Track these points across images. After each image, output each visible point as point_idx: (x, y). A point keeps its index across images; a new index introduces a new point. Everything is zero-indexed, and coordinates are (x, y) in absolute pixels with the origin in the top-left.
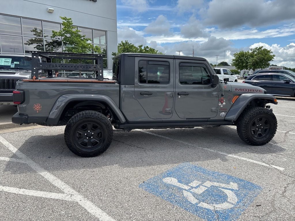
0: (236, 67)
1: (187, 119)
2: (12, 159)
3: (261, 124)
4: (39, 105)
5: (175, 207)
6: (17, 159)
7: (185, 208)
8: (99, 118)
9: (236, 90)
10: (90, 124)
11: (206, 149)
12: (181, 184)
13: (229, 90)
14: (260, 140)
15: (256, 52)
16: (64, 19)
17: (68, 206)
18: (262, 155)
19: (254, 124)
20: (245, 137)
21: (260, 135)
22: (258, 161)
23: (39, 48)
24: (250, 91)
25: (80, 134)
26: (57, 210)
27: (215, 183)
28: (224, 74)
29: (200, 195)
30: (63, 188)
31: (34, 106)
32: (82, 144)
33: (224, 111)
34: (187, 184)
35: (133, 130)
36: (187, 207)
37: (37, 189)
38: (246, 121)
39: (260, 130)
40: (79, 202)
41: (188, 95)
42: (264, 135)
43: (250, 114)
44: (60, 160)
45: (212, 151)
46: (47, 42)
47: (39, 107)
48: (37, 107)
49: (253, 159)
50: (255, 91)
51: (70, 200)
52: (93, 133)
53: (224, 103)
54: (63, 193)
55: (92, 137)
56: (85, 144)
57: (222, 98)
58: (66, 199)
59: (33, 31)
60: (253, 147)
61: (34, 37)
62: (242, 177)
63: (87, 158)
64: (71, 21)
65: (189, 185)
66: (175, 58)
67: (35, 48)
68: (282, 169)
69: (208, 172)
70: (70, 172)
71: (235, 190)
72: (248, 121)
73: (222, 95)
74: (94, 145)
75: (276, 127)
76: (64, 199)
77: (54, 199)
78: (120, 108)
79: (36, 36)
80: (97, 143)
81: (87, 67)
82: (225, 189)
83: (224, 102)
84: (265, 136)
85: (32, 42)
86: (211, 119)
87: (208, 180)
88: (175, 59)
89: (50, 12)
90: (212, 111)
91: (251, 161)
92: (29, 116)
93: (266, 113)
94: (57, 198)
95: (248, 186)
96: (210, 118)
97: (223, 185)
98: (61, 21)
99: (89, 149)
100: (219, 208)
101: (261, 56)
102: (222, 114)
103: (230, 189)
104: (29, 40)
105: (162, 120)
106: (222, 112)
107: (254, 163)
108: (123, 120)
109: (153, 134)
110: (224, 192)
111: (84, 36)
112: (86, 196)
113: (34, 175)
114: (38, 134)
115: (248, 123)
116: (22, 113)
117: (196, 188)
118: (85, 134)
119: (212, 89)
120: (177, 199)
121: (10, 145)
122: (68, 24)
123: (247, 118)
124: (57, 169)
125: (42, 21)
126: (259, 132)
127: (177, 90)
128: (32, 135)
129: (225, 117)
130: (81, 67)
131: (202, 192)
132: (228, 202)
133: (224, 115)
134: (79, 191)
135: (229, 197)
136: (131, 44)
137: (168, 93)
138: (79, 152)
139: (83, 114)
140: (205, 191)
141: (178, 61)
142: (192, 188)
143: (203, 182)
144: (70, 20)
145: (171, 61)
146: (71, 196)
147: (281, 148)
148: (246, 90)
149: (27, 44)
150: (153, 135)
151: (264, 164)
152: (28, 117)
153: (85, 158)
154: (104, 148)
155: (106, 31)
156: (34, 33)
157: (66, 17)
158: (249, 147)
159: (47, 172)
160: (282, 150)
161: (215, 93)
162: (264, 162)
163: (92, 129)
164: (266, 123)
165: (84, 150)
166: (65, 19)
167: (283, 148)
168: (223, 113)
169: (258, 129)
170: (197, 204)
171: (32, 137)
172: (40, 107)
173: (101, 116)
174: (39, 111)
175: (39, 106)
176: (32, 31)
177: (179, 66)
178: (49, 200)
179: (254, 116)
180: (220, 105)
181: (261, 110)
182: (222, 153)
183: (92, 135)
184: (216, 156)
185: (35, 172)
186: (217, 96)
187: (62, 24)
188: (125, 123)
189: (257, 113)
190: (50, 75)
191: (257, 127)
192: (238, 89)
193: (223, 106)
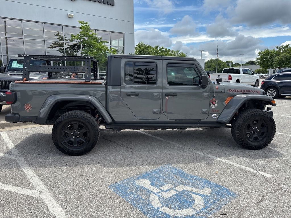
0: (260, 66)
1: (176, 120)
2: (5, 154)
3: (257, 127)
4: (29, 105)
5: (135, 210)
6: (10, 155)
7: (144, 212)
8: (84, 118)
9: (229, 91)
10: (76, 123)
11: (195, 151)
12: (152, 186)
13: (222, 91)
14: (256, 144)
15: (282, 50)
17: (34, 202)
18: (253, 160)
19: (249, 127)
20: (239, 140)
21: (256, 138)
22: (246, 166)
23: (61, 51)
24: (245, 92)
25: (67, 133)
26: (22, 205)
27: (188, 187)
28: (244, 73)
29: (166, 199)
30: (36, 185)
31: (25, 106)
32: (69, 143)
34: (158, 187)
35: (122, 130)
36: (147, 211)
37: (13, 185)
38: (239, 123)
39: (256, 133)
40: (45, 199)
41: (176, 96)
42: (260, 139)
43: (244, 116)
44: (48, 158)
45: (202, 153)
46: (68, 45)
48: (28, 107)
49: (241, 164)
50: (251, 92)
51: (38, 197)
52: (79, 133)
53: (216, 105)
54: (35, 189)
55: (78, 137)
56: (71, 143)
57: (214, 99)
58: (34, 196)
59: (57, 35)
60: (248, 152)
61: (57, 41)
62: (220, 183)
63: (73, 157)
64: (88, 25)
65: (160, 188)
66: (163, 58)
67: (57, 51)
68: (268, 176)
69: (187, 175)
70: (50, 169)
71: (206, 196)
72: (242, 123)
73: (214, 97)
74: (80, 144)
75: (274, 131)
76: (32, 195)
77: (23, 195)
78: (106, 109)
79: (59, 40)
80: (84, 142)
81: (75, 69)
82: (196, 194)
83: (216, 103)
84: (262, 140)
85: (55, 45)
86: (202, 120)
87: (182, 184)
88: (163, 60)
89: (70, 17)
90: (202, 112)
91: (239, 166)
92: (20, 115)
93: (263, 115)
94: (27, 194)
95: (222, 192)
96: (200, 120)
97: (195, 190)
98: (80, 25)
99: (75, 148)
100: (180, 214)
101: (288, 54)
102: (214, 116)
103: (201, 195)
104: (53, 44)
105: (149, 121)
106: (215, 113)
107: (240, 168)
108: (109, 120)
109: (149, 134)
110: (193, 198)
111: (100, 39)
112: (54, 194)
113: (17, 171)
114: (40, 132)
115: (241, 125)
117: (165, 191)
118: (71, 133)
119: (202, 90)
120: (140, 202)
121: (10, 141)
122: (85, 28)
123: (240, 121)
124: (41, 166)
125: (63, 26)
126: (255, 136)
127: (165, 91)
128: (34, 133)
129: (218, 119)
130: (69, 69)
131: (170, 196)
132: (192, 208)
133: (216, 117)
134: (49, 189)
135: (195, 203)
137: (155, 94)
138: (66, 151)
139: (69, 114)
140: (174, 195)
141: (165, 62)
142: (162, 191)
143: (176, 186)
145: (158, 62)
146: (40, 193)
147: (279, 153)
148: (241, 91)
149: (50, 48)
150: (148, 136)
151: (251, 170)
153: (71, 157)
156: (58, 37)
157: (83, 22)
158: (243, 151)
159: (29, 169)
160: (279, 155)
161: (205, 94)
162: (252, 168)
163: (78, 129)
164: (263, 126)
165: (70, 148)
166: (82, 23)
167: (281, 153)
169: (254, 132)
170: (158, 208)
171: (33, 134)
172: (30, 107)
173: (86, 116)
174: (29, 110)
176: (55, 35)
177: (167, 66)
178: (19, 195)
179: (248, 118)
180: (211, 106)
181: (256, 112)
182: (211, 157)
183: (78, 135)
184: (203, 159)
185: (20, 168)
186: (208, 97)
187: (80, 28)
188: (111, 123)
189: (251, 115)
190: (50, 77)
191: (253, 130)
192: (231, 90)
193: (215, 107)
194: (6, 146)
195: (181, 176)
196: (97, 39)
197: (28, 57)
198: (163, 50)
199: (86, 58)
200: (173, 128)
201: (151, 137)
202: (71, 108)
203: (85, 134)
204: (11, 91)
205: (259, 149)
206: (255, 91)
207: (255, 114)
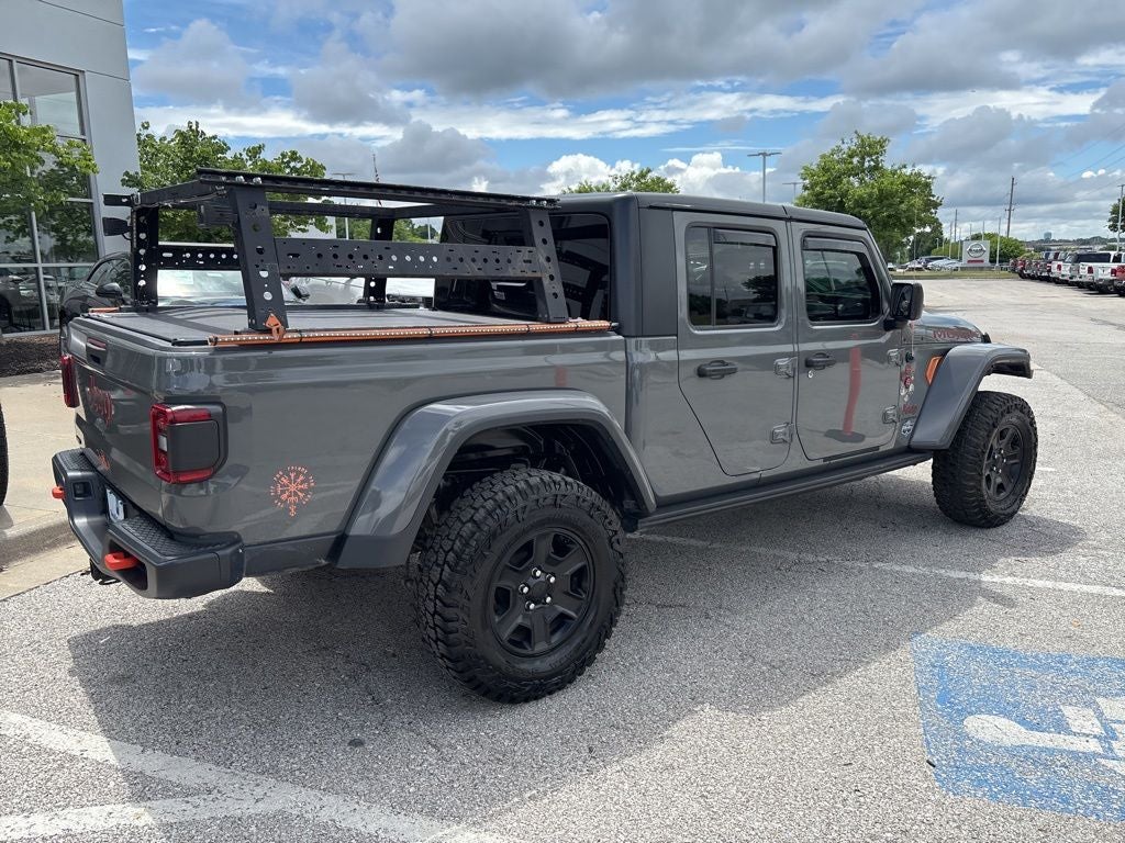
3: (1002, 452)
6: (197, 800)
9: (935, 336)
10: (548, 535)
14: (1002, 507)
21: (1001, 487)
31: (276, 483)
32: (514, 642)
33: (910, 416)
39: (1000, 471)
42: (1008, 488)
44: (433, 746)
47: (302, 482)
48: (293, 487)
52: (552, 580)
53: (911, 387)
55: (549, 600)
57: (909, 368)
73: (909, 359)
81: (498, 261)
83: (912, 382)
88: (790, 219)
90: (885, 420)
92: (249, 541)
96: (877, 448)
102: (906, 428)
118: (522, 587)
119: (888, 335)
126: (999, 480)
127: (803, 348)
129: (911, 435)
133: (908, 431)
137: (782, 362)
152: (246, 547)
159: (471, 835)
161: (893, 352)
163: (549, 560)
168: (908, 422)
169: (996, 469)
171: (77, 643)
172: (305, 486)
174: (299, 504)
175: (301, 478)
177: (804, 247)
180: (902, 394)
183: (549, 590)
191: (994, 462)
192: (938, 333)
193: (910, 396)
197: (257, 186)
205: (1007, 522)
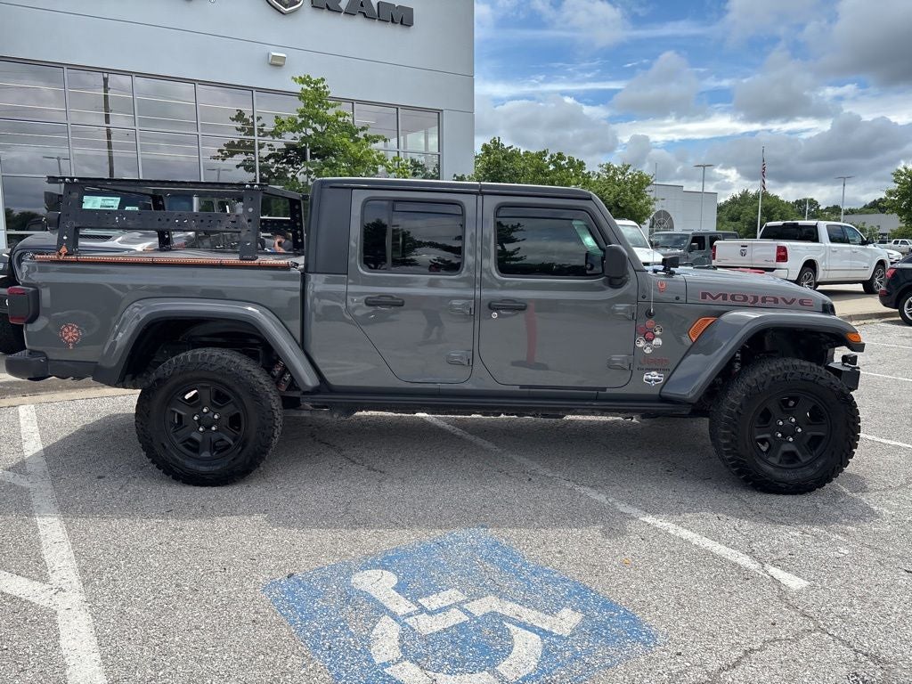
0: (900, 215)
1: (522, 387)
3: (793, 420)
4: (73, 327)
5: (311, 666)
6: (18, 476)
7: (338, 674)
8: (229, 371)
9: (704, 297)
10: (210, 388)
11: (582, 490)
12: (397, 594)
13: (677, 298)
14: (789, 476)
16: (303, 81)
17: (26, 619)
18: (765, 529)
19: (766, 416)
20: (730, 460)
21: (791, 457)
22: (733, 547)
24: (759, 303)
25: (180, 416)
27: (510, 605)
28: (833, 240)
29: (424, 638)
30: (56, 568)
31: (62, 331)
32: (187, 447)
33: (656, 367)
34: (414, 598)
35: (358, 414)
36: (346, 671)
38: (733, 405)
39: (791, 439)
40: (61, 612)
41: (522, 309)
42: (805, 459)
43: (749, 382)
44: (122, 488)
45: (601, 498)
46: (270, 149)
47: (75, 332)
48: (70, 334)
49: (718, 539)
51: (45, 603)
52: (216, 417)
53: (657, 341)
54: (46, 581)
55: (214, 428)
56: (194, 446)
57: (650, 323)
58: (36, 600)
60: (758, 500)
61: (236, 137)
62: (620, 598)
63: (198, 488)
64: (324, 87)
65: (420, 601)
66: (483, 191)
67: (238, 166)
68: (794, 583)
69: (523, 565)
70: (115, 523)
71: (558, 637)
72: (741, 406)
73: (649, 315)
74: (219, 452)
75: (856, 434)
76: (30, 599)
77: (6, 596)
78: (303, 345)
79: (243, 133)
80: (230, 445)
81: (210, 221)
82: (526, 628)
83: (658, 336)
84: (810, 464)
86: (608, 391)
87: (495, 593)
88: (483, 194)
89: (277, 64)
90: (611, 366)
91: (708, 544)
92: (50, 357)
93: (814, 381)
94: (17, 593)
95: (616, 627)
96: (604, 389)
97: (529, 615)
98: (298, 88)
99: (205, 462)
102: (650, 377)
103: (540, 631)
104: (224, 145)
105: (436, 386)
106: (654, 370)
107: (708, 553)
108: (310, 380)
110: (511, 639)
111: (363, 129)
112: (92, 600)
113: (20, 522)
115: (738, 412)
116: (34, 348)
117: (431, 613)
118: (194, 416)
119: (610, 293)
120: (340, 641)
121: (37, 435)
122: (315, 96)
123: (735, 396)
124: (92, 511)
125: (254, 91)
126: (786, 448)
127: (487, 294)
128: (113, 412)
129: (662, 388)
130: (194, 220)
131: (440, 628)
132: (493, 672)
133: (657, 381)
134: (87, 583)
135: (511, 656)
136: (510, 147)
137: (455, 302)
138: (176, 469)
139: (185, 358)
140: (453, 627)
141: (490, 203)
142: (422, 610)
143: (472, 598)
144: (321, 85)
145: (468, 201)
146: (55, 594)
147: (867, 508)
151: (745, 561)
152: (47, 359)
153: (191, 488)
154: (248, 462)
155: (439, 112)
156: (239, 125)
157: (308, 76)
158: (746, 496)
159: (56, 519)
161: (620, 307)
162: (751, 553)
163: (213, 404)
164: (817, 416)
165: (188, 463)
167: (871, 511)
168: (655, 373)
169: (783, 436)
170: (386, 665)
172: (77, 335)
173: (238, 366)
174: (74, 343)
176: (233, 120)
177: (497, 216)
179: (761, 389)
180: (640, 346)
181: (791, 370)
182: (627, 509)
183: (214, 422)
184: (596, 516)
185: (31, 514)
186: (630, 316)
187: (301, 96)
188: (315, 391)
189: (773, 378)
190: (165, 244)
191: (780, 429)
192: (710, 295)
193: (655, 350)
194: (20, 447)
195: (504, 567)
196: (351, 131)
197: (76, 183)
198: (563, 162)
199: (248, 189)
200: (520, 412)
201: (460, 438)
202: (205, 339)
203: (235, 421)
204: (24, 284)
205: (802, 493)
206: (793, 300)
207: (786, 374)
